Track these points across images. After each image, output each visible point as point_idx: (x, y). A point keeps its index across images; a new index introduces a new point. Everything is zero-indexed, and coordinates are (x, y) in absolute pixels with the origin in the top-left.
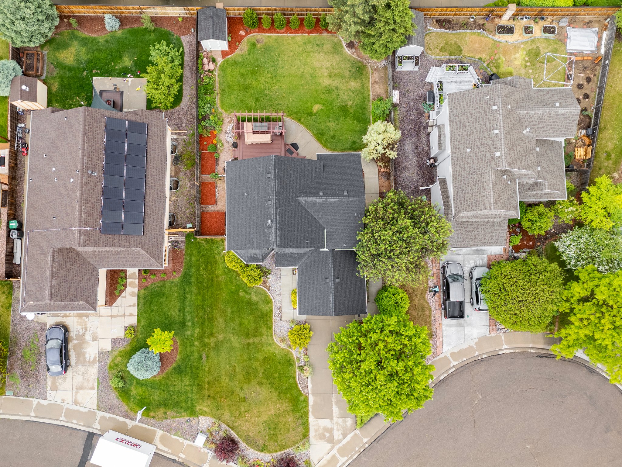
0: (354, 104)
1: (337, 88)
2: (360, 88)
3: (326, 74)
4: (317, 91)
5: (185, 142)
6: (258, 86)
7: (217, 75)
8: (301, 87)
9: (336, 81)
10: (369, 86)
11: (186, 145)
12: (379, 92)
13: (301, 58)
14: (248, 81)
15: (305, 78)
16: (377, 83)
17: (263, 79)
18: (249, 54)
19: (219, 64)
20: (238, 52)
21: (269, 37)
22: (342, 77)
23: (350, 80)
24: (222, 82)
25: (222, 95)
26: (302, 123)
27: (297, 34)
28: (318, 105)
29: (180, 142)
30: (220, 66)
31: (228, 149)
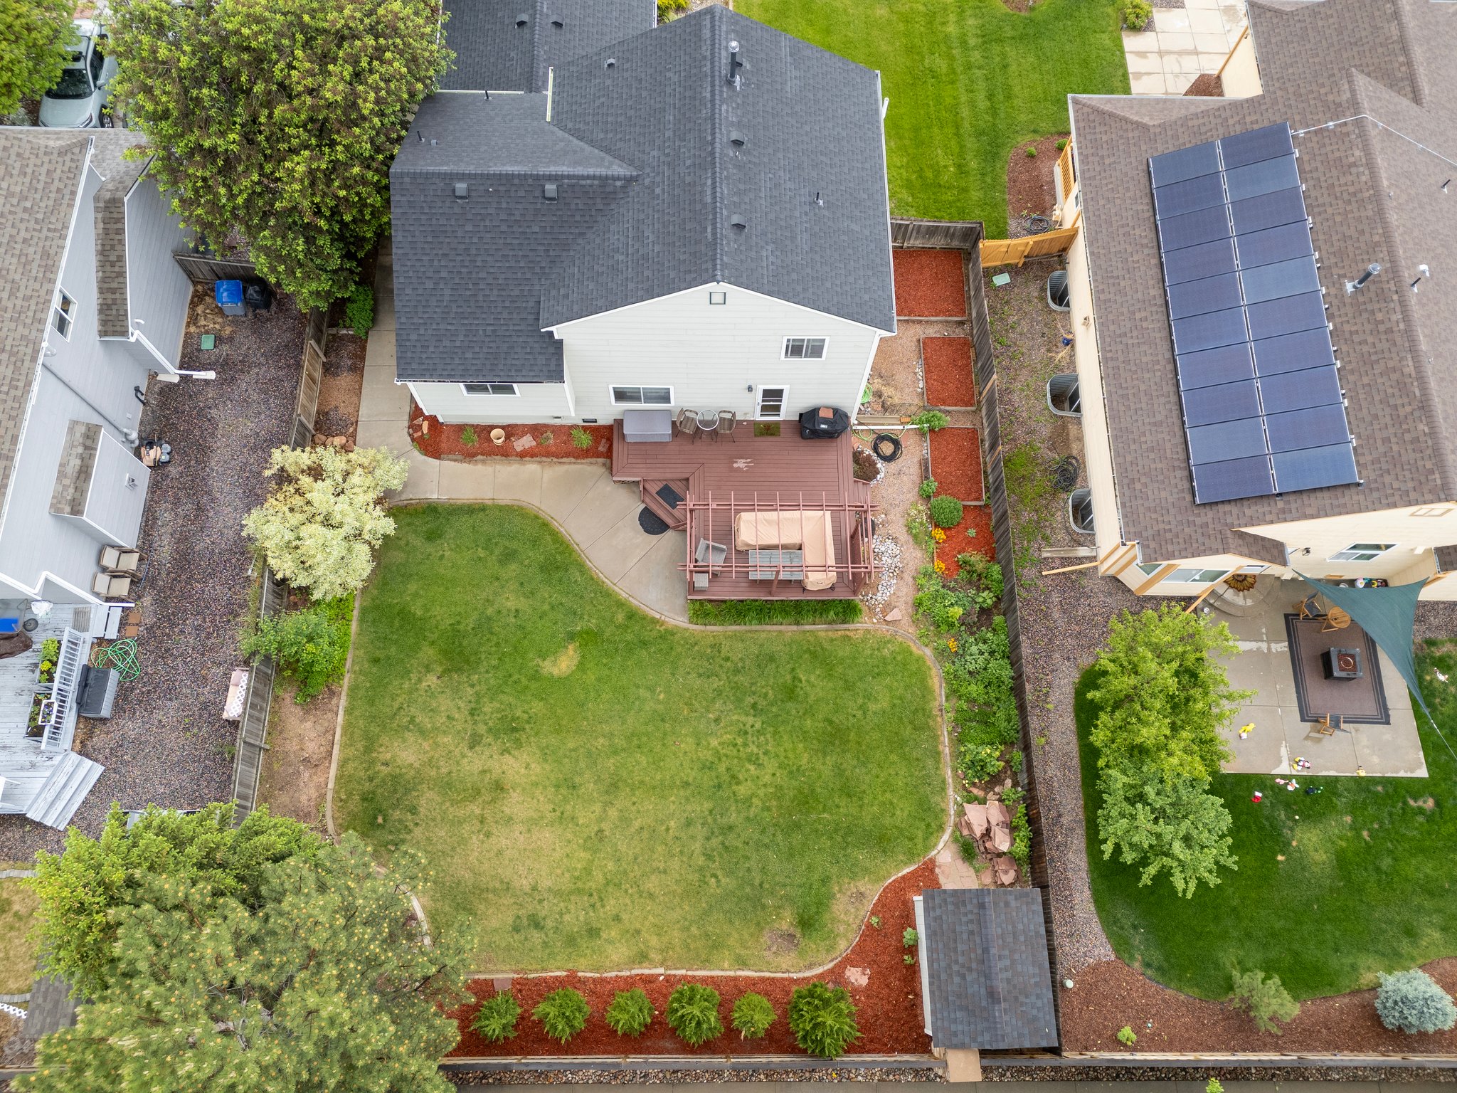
0: (414, 676)
1: (474, 742)
2: (385, 739)
3: (515, 796)
4: (557, 731)
5: (1045, 538)
6: (788, 745)
7: (950, 792)
8: (620, 742)
9: (477, 766)
10: (344, 746)
11: (1039, 525)
12: (309, 724)
13: (611, 866)
14: (826, 766)
15: (599, 780)
16: (306, 761)
17: (769, 772)
18: (825, 881)
19: (946, 836)
20: (874, 892)
21: (742, 963)
22: (449, 785)
23: (418, 771)
24: (930, 763)
25: (923, 711)
26: (620, 604)
27: (626, 973)
28: (556, 672)
29: (1061, 535)
30: (941, 828)
31: (891, 517)
